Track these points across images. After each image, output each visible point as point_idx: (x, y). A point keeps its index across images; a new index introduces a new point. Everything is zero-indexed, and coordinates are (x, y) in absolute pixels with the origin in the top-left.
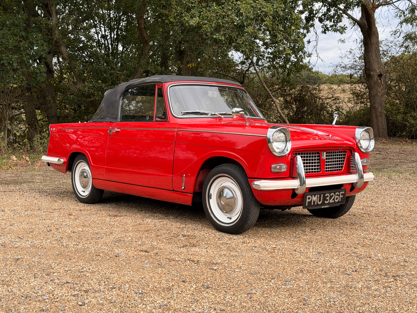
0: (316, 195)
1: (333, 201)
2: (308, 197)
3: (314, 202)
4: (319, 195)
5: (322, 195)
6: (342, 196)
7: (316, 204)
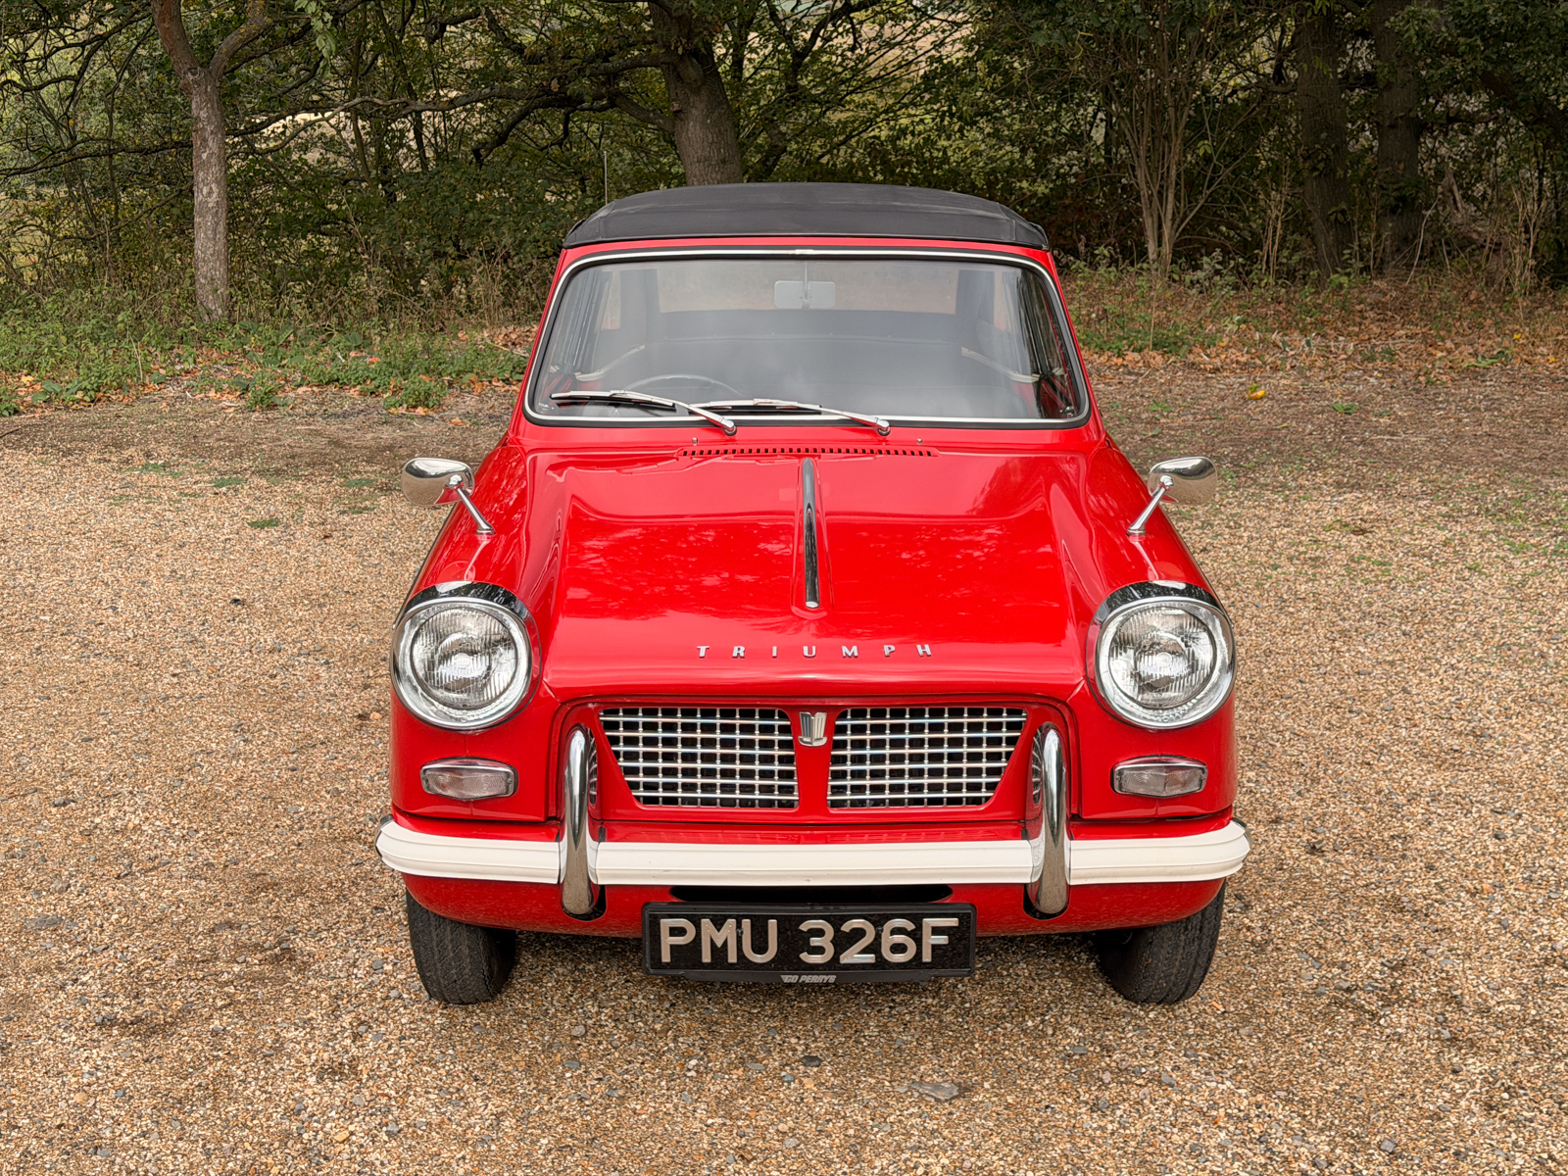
0: (731, 922)
1: (870, 958)
2: (666, 924)
3: (719, 952)
4: (746, 923)
5: (773, 923)
6: (943, 940)
7: (732, 958)
